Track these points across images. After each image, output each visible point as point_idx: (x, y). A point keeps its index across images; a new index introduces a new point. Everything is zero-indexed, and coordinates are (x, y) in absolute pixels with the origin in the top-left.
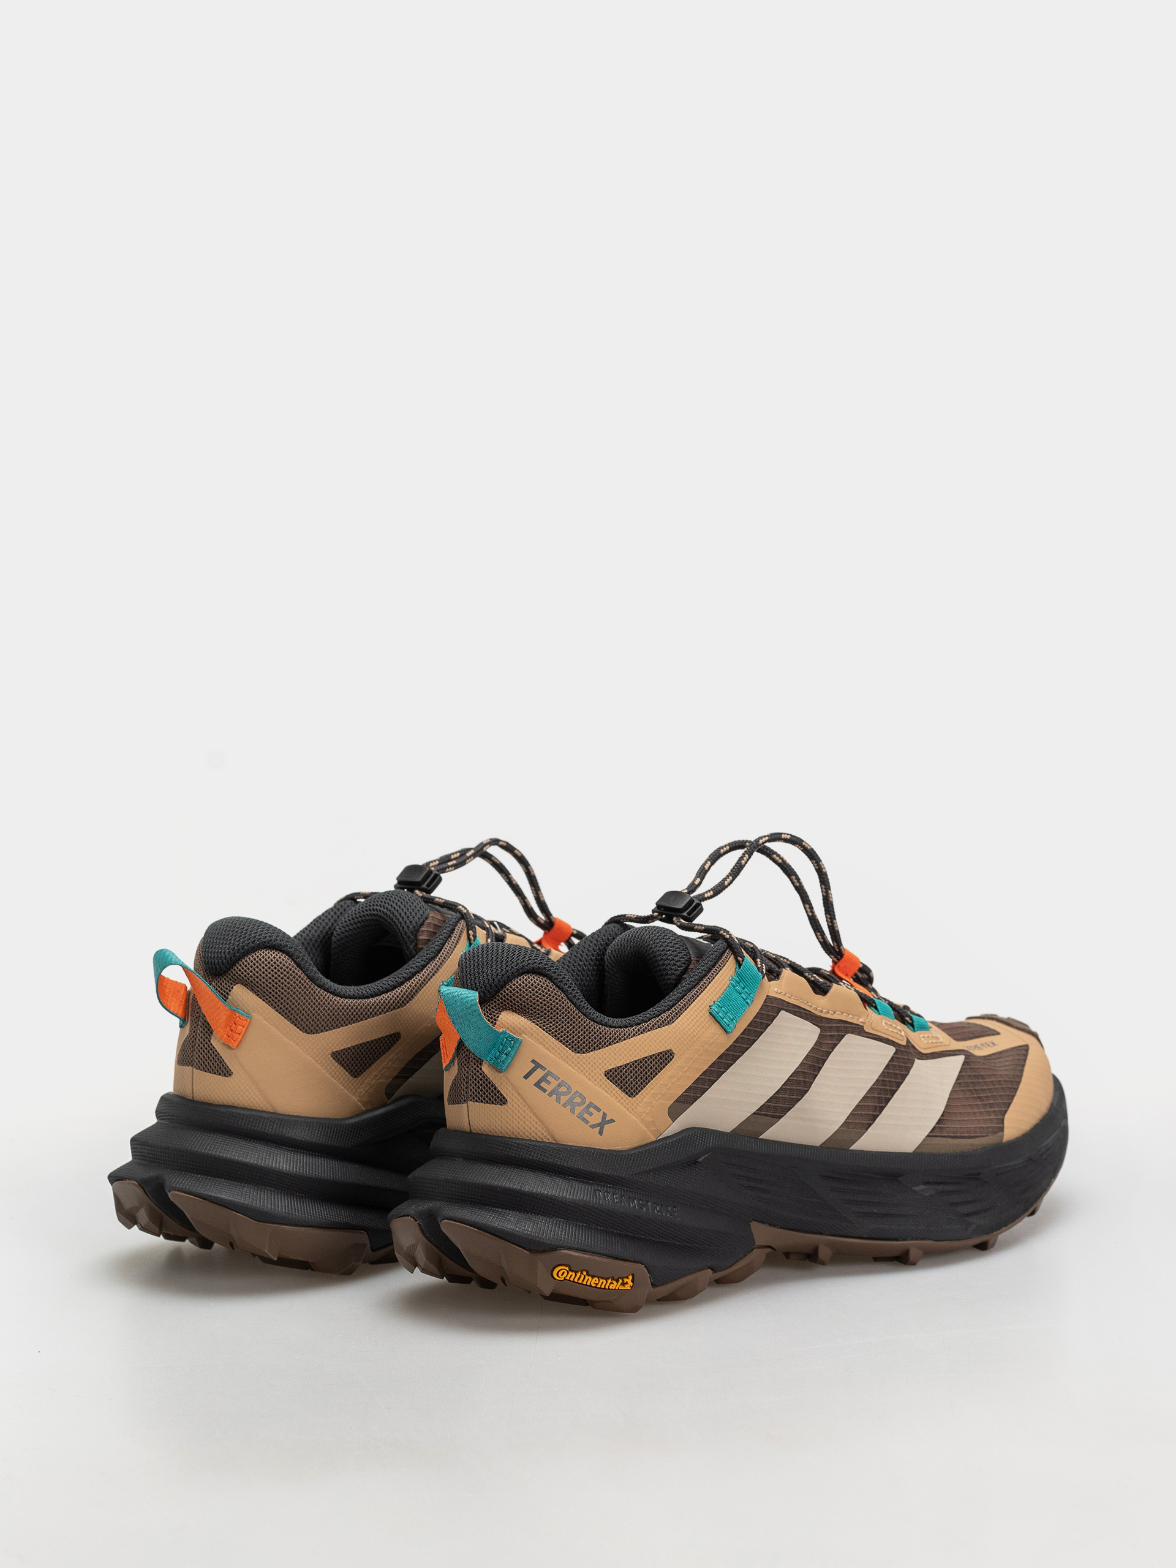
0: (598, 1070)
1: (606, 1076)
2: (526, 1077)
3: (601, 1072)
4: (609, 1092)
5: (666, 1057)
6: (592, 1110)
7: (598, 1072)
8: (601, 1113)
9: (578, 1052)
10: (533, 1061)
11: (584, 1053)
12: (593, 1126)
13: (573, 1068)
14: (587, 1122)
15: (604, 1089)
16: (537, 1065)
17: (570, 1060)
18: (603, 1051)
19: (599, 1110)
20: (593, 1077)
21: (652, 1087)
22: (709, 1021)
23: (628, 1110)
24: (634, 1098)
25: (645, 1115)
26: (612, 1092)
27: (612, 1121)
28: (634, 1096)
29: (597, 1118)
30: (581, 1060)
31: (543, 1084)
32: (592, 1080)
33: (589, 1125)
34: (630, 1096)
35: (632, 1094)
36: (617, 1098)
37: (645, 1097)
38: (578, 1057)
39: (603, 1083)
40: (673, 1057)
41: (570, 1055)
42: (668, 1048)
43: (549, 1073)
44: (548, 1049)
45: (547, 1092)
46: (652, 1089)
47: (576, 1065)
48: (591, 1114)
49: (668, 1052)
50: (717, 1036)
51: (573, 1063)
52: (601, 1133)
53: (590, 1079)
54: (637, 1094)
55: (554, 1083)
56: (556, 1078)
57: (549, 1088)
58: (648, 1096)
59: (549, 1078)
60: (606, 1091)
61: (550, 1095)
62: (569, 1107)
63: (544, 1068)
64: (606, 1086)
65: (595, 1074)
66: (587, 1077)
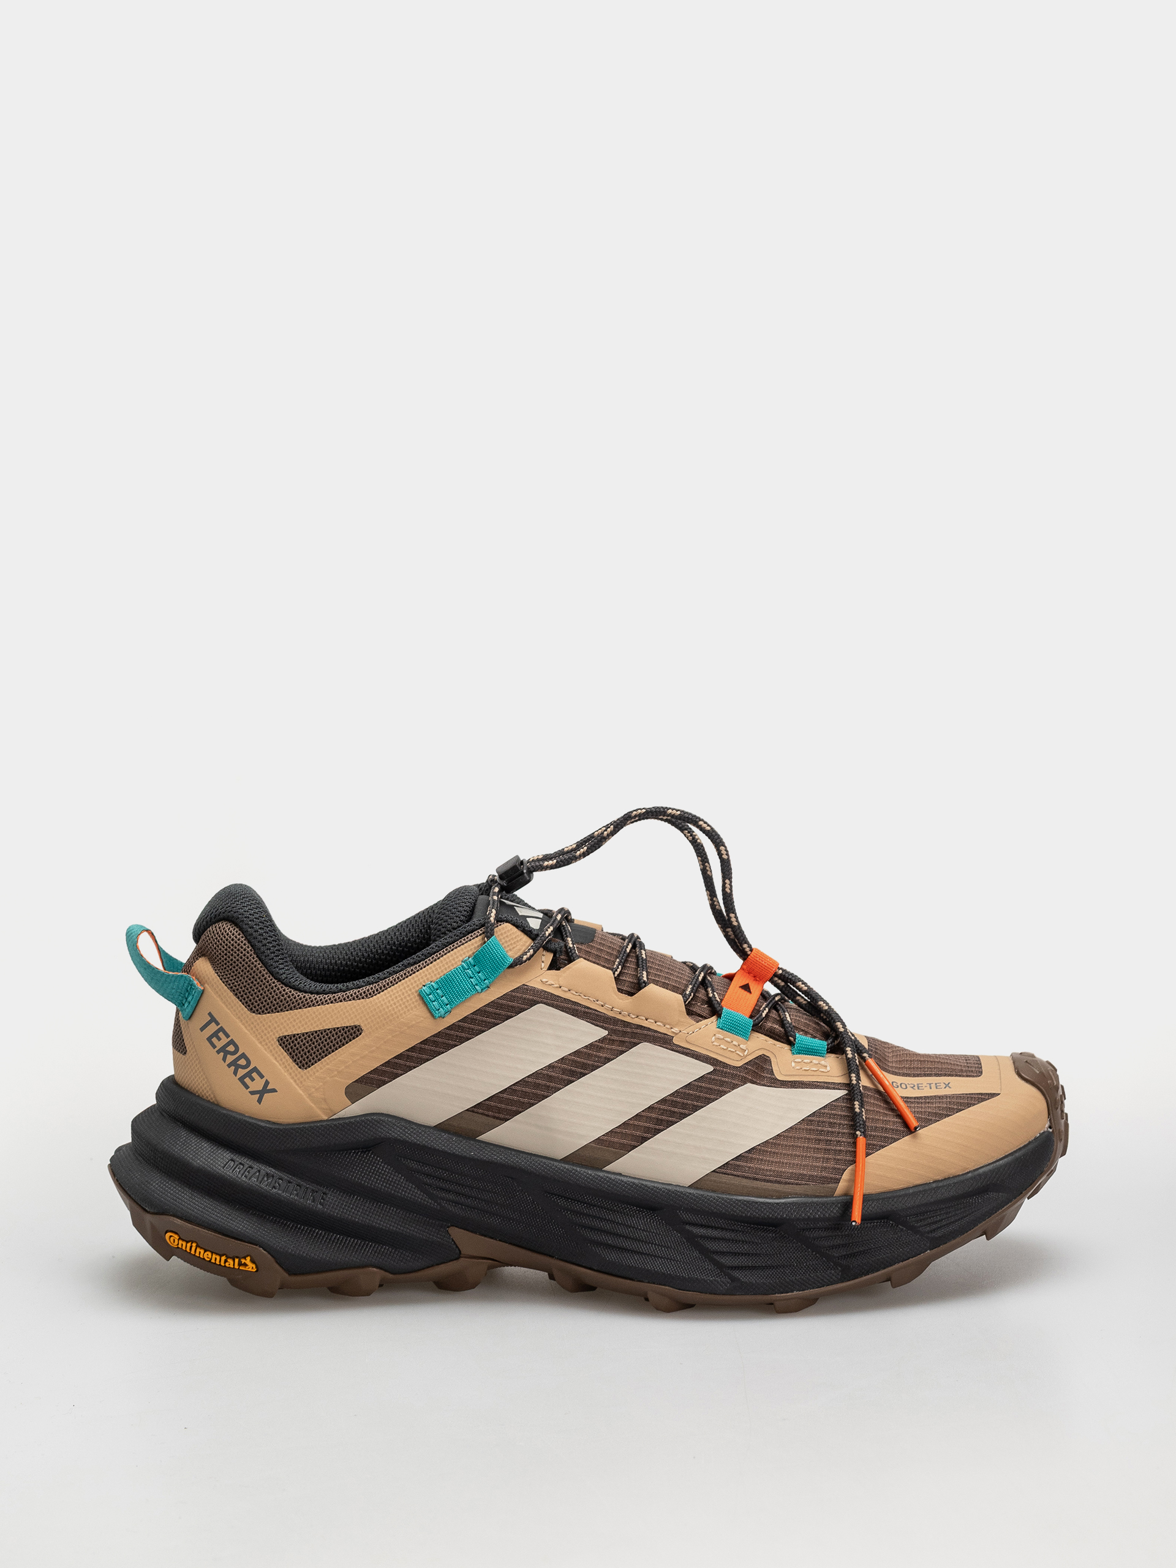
0: (271, 1033)
1: (279, 1041)
2: (202, 1029)
3: (274, 1037)
4: (278, 1059)
5: (353, 1032)
6: (254, 1075)
7: (271, 1036)
8: (264, 1080)
9: (254, 1012)
10: (210, 1014)
11: (260, 1014)
12: (252, 1093)
13: (246, 1027)
14: (247, 1087)
15: (273, 1055)
16: (213, 1020)
17: (244, 1018)
18: (281, 1015)
19: (262, 1076)
20: (264, 1041)
21: (328, 1061)
22: (416, 1001)
23: (295, 1081)
24: (305, 1071)
25: (313, 1090)
26: (281, 1060)
27: (274, 1091)
28: (306, 1069)
29: (257, 1084)
30: (256, 1021)
31: (214, 1040)
32: (263, 1043)
33: (249, 1090)
34: (300, 1067)
35: (303, 1066)
36: (286, 1067)
37: (318, 1071)
38: (253, 1017)
39: (274, 1049)
40: (360, 1034)
41: (245, 1013)
42: (357, 1023)
43: (222, 1029)
44: (224, 1003)
45: (217, 1049)
46: (328, 1064)
47: (249, 1025)
48: (253, 1079)
49: (356, 1027)
50: (422, 1019)
51: (247, 1022)
52: (260, 1101)
53: (261, 1043)
54: (309, 1067)
55: (225, 1040)
56: (227, 1036)
57: (219, 1045)
58: (322, 1071)
59: (221, 1034)
60: (276, 1059)
61: (218, 1052)
62: (233, 1068)
63: (217, 1024)
64: (277, 1053)
65: (268, 1039)
66: (258, 1039)
